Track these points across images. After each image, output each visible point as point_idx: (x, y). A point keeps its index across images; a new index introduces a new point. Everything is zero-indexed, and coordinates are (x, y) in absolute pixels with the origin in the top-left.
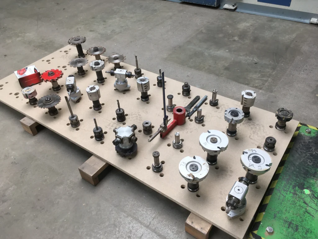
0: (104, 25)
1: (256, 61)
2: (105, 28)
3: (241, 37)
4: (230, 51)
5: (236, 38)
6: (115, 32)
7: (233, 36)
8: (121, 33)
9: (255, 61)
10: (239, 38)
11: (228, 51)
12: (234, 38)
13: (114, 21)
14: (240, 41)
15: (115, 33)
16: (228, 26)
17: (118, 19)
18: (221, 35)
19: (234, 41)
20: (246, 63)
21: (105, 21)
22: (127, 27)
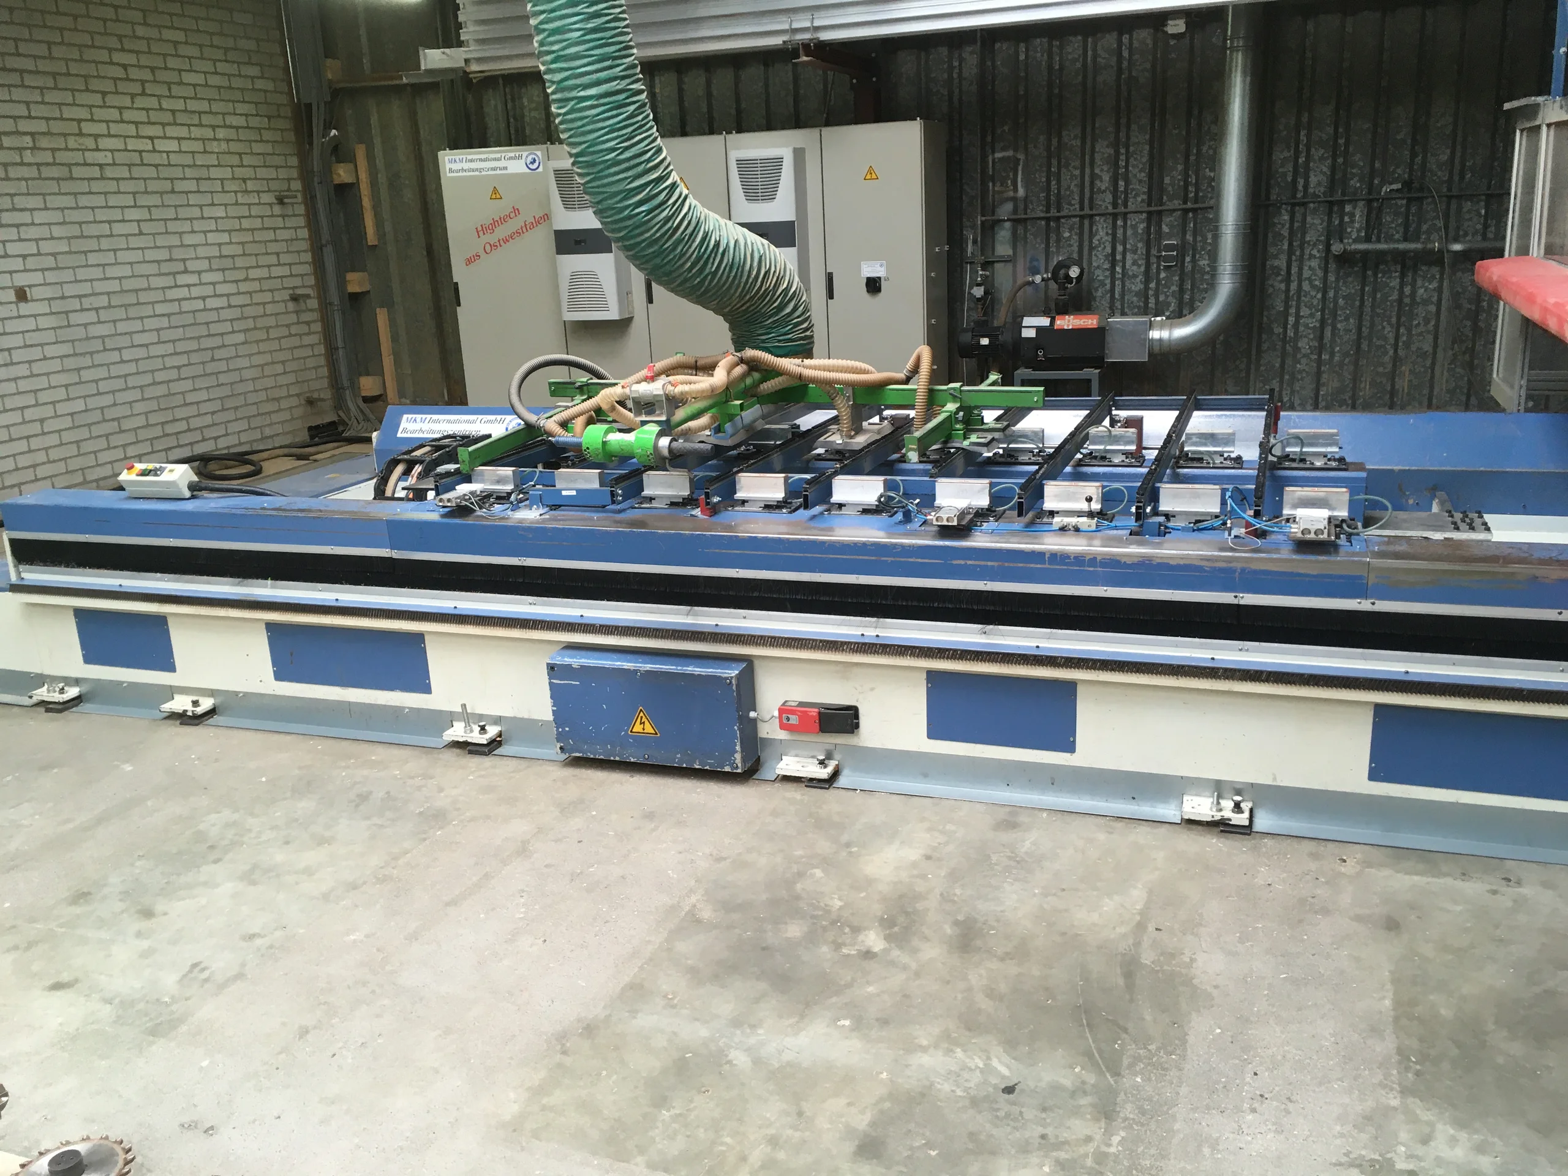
0: (139, 934)
1: (1005, 1071)
2: (145, 954)
3: (896, 929)
4: (859, 1024)
5: (874, 940)
6: (206, 974)
7: (856, 930)
8: (240, 976)
9: (1003, 1077)
10: (888, 938)
11: (847, 1023)
12: (861, 937)
13: (203, 901)
14: (896, 953)
15: (206, 980)
16: (818, 873)
17: (228, 887)
18: (794, 930)
19: (868, 955)
20: (959, 1093)
21: (148, 913)
22: (278, 934)
